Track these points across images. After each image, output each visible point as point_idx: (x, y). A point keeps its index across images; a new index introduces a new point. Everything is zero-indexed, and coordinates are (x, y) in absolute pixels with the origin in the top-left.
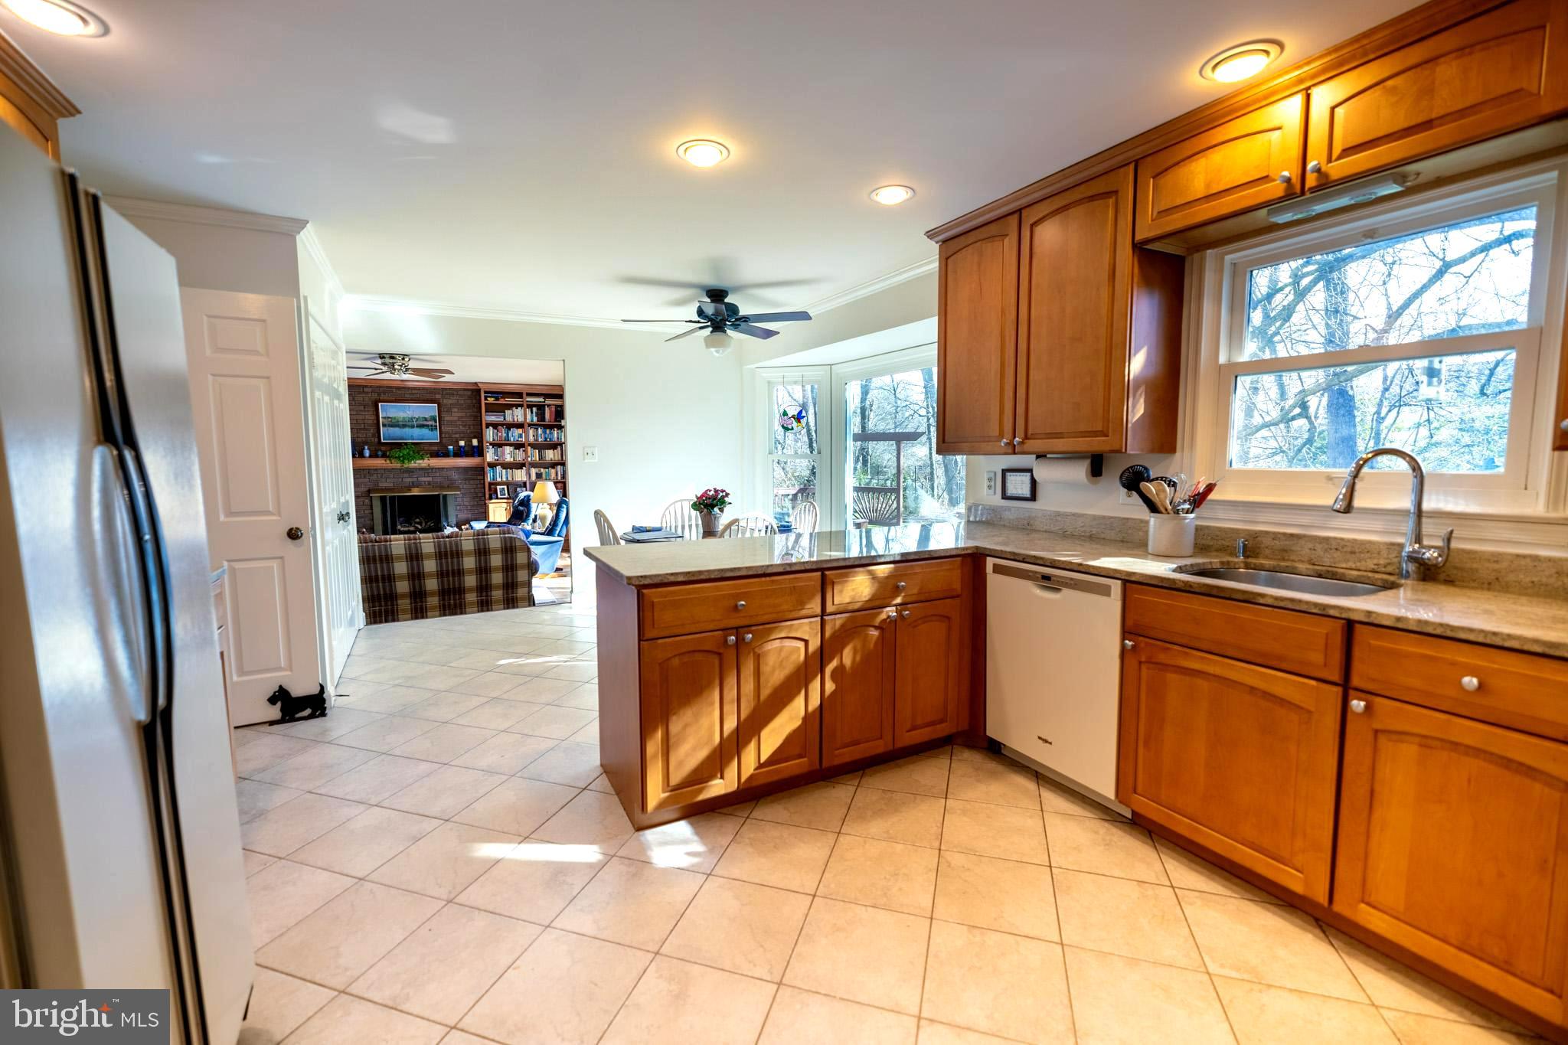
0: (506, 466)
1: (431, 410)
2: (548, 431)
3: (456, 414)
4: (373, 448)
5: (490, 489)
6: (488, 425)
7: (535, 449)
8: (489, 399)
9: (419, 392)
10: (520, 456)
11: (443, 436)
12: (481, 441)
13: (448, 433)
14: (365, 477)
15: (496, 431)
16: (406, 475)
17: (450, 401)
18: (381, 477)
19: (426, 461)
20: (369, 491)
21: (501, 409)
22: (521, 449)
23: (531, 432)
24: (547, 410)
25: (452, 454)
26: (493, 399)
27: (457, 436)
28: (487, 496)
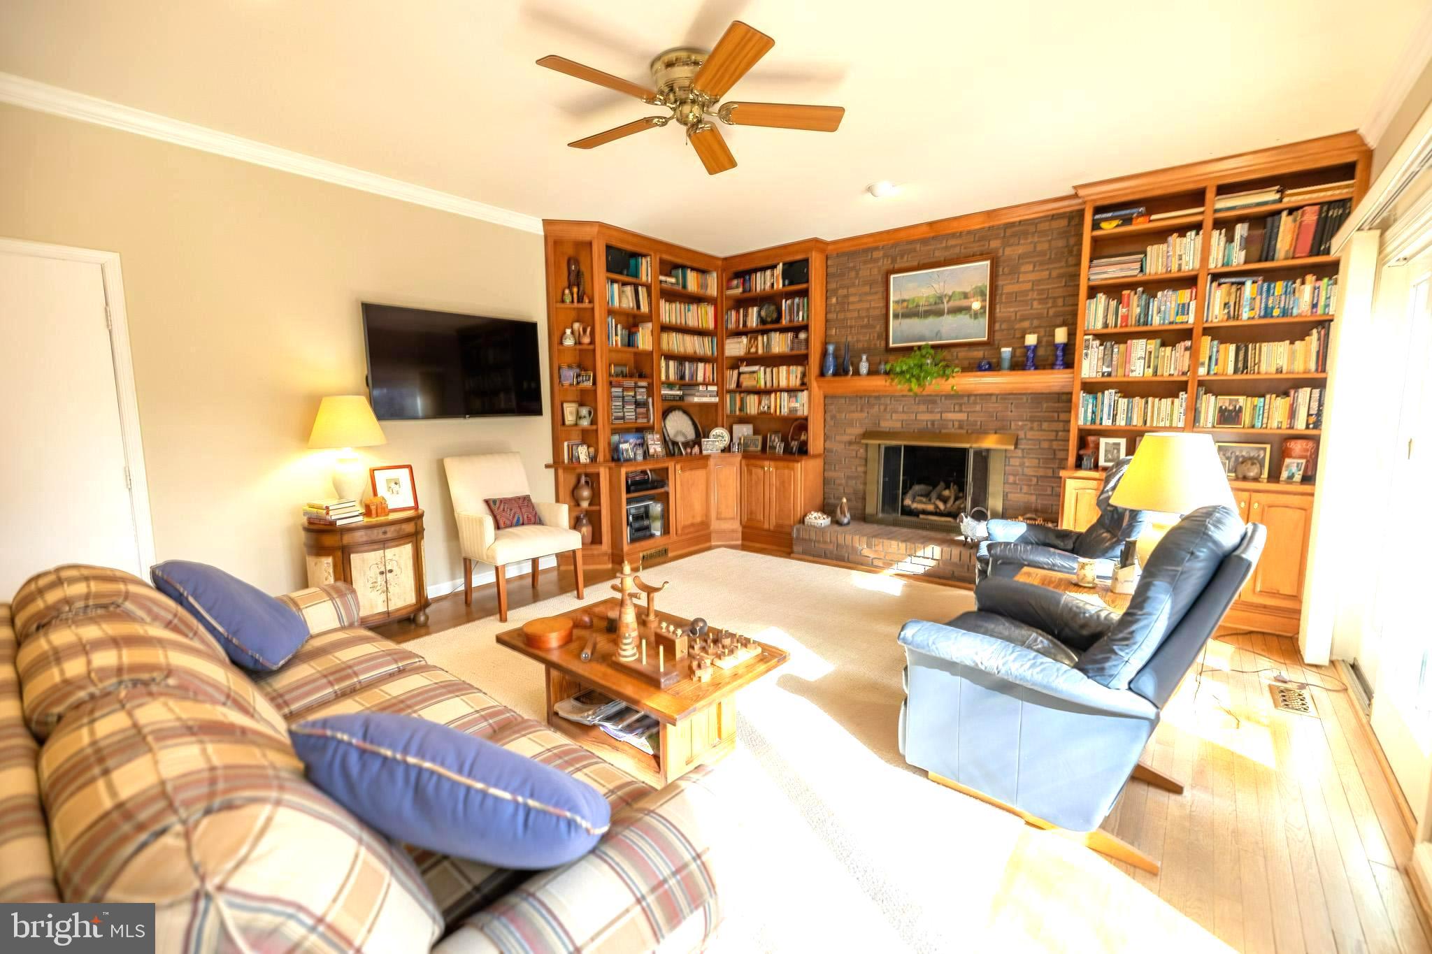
0: (1129, 390)
1: (976, 273)
2: (1279, 286)
3: (1032, 277)
4: (877, 359)
5: (1082, 443)
6: (1093, 292)
7: (1222, 342)
8: (1104, 225)
9: (959, 241)
10: (1173, 362)
11: (997, 326)
12: (1072, 335)
13: (1007, 320)
14: (862, 411)
15: (1113, 303)
16: (923, 408)
17: (1020, 250)
18: (885, 409)
19: (951, 381)
20: (868, 435)
21: (1139, 242)
22: (1181, 346)
23: (1218, 296)
24: (1286, 224)
25: (1006, 364)
26: (1115, 223)
27: (1026, 324)
28: (1072, 460)
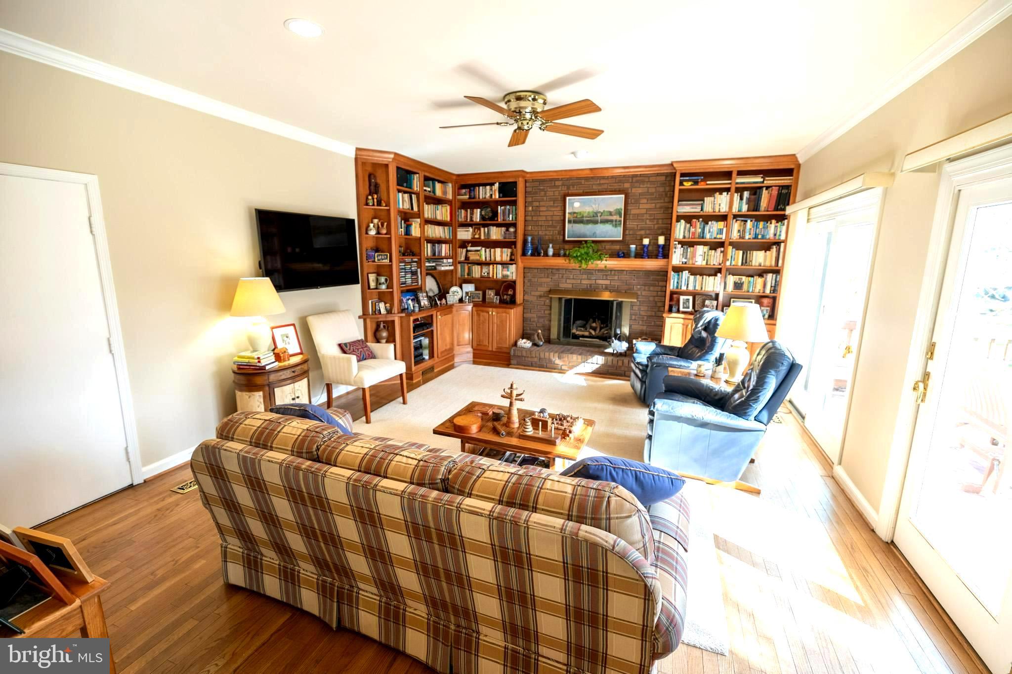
0: (696, 271)
1: (616, 202)
2: (761, 224)
3: (648, 206)
4: (557, 246)
5: (671, 299)
6: (679, 218)
7: (737, 249)
8: (685, 183)
9: (607, 182)
10: (715, 258)
11: (627, 232)
12: (668, 240)
13: (633, 229)
14: (548, 277)
15: (688, 225)
16: (585, 276)
17: (640, 191)
18: (562, 277)
19: (604, 262)
20: (550, 291)
21: (700, 195)
22: (719, 250)
23: (736, 226)
24: (765, 193)
25: (633, 254)
26: (690, 183)
27: (643, 232)
28: (667, 307)
